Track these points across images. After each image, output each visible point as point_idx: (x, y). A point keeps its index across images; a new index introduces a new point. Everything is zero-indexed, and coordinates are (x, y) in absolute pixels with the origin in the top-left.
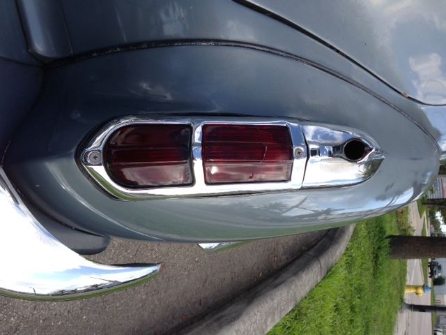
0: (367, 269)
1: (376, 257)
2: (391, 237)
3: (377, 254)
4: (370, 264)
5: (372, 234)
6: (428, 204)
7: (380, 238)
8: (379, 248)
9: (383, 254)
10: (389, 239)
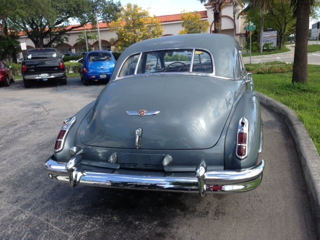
0: (310, 96)
1: (304, 91)
2: (293, 82)
3: (303, 90)
4: (307, 95)
5: (289, 92)
6: (280, 45)
7: (293, 88)
8: (299, 88)
9: (303, 86)
10: (295, 83)
